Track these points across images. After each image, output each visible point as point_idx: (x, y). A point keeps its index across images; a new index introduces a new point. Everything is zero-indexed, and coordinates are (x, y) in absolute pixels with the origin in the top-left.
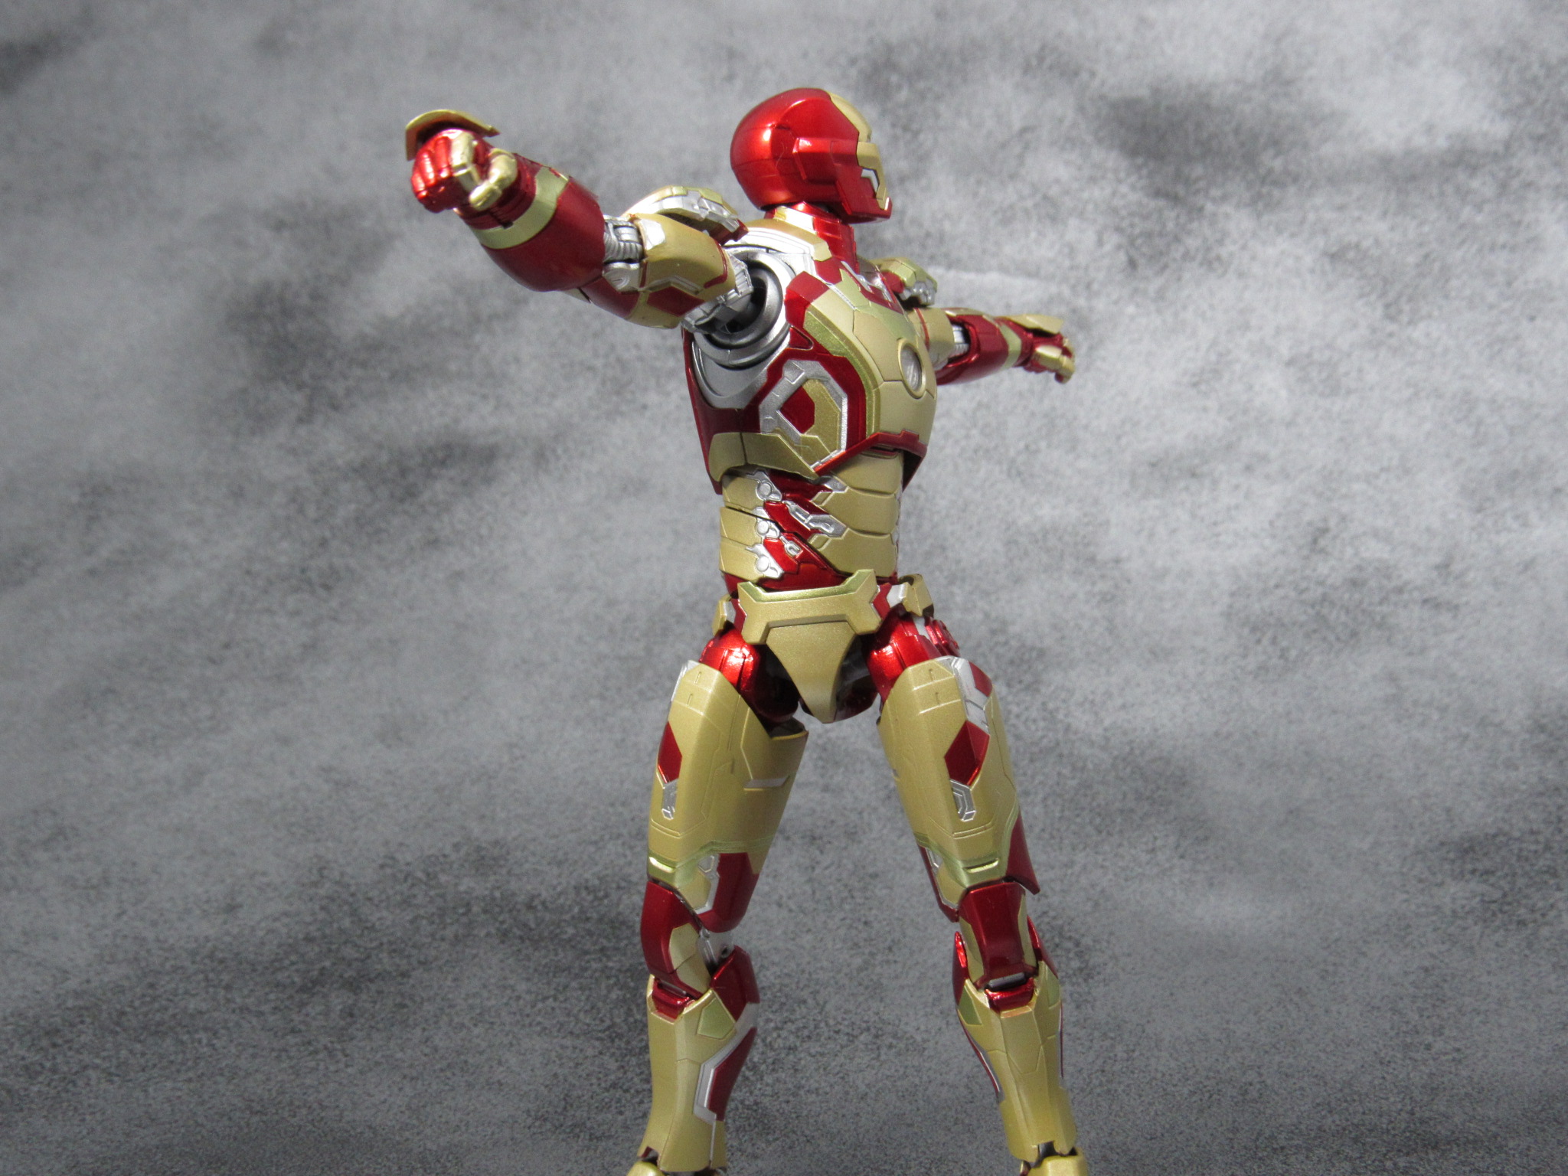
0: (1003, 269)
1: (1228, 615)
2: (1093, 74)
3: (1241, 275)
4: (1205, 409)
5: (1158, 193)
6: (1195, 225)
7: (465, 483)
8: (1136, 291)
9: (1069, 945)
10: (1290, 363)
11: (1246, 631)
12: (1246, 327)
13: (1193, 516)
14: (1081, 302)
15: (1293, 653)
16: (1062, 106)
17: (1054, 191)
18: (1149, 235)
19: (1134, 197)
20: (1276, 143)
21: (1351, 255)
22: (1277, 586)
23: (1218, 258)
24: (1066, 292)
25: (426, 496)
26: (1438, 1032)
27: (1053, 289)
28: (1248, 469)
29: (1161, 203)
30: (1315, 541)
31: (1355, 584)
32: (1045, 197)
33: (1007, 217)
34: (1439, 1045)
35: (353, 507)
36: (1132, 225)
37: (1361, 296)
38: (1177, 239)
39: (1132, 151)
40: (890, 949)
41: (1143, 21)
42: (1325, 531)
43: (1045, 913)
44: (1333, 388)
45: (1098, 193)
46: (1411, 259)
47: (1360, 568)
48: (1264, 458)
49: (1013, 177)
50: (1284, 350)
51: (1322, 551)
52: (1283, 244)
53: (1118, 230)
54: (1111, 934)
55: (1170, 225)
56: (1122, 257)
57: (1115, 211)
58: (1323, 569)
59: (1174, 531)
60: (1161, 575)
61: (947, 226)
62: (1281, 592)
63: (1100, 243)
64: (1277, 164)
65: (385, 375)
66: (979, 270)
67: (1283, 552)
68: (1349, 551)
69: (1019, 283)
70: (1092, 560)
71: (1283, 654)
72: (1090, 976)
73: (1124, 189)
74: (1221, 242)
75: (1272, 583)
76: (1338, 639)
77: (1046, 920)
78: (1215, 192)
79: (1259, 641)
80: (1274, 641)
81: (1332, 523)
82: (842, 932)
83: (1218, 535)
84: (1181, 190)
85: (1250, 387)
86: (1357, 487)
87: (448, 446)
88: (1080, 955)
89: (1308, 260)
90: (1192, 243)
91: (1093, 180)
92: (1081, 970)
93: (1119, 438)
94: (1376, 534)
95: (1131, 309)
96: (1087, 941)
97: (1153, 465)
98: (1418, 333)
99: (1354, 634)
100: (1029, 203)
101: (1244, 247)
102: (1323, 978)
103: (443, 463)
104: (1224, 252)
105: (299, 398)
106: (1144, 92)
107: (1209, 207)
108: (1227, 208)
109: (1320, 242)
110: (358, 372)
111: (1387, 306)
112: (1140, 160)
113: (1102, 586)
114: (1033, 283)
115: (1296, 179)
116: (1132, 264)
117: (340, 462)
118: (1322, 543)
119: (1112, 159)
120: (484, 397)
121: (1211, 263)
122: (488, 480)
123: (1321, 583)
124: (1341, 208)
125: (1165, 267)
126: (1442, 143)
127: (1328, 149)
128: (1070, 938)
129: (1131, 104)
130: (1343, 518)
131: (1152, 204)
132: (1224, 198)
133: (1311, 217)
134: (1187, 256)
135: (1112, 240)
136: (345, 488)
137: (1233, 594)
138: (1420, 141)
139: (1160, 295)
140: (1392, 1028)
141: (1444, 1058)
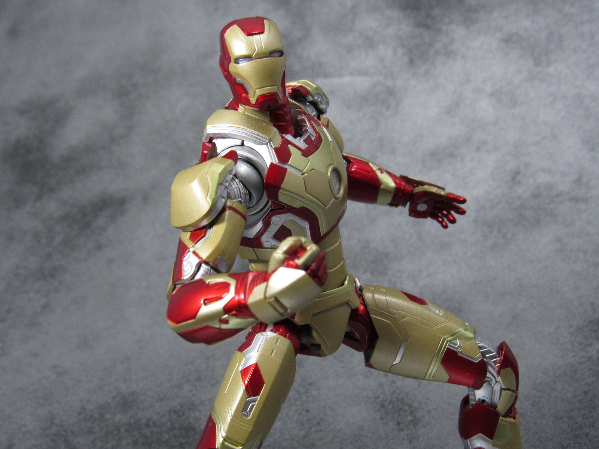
0: (351, 74)
3: (464, 57)
4: (454, 124)
8: (415, 73)
9: (406, 408)
10: (492, 94)
12: (468, 81)
14: (390, 83)
17: (370, 33)
19: (408, 29)
21: (515, 38)
23: (452, 51)
24: (382, 79)
26: (592, 426)
27: (376, 79)
28: (478, 149)
29: (421, 30)
30: (514, 178)
31: (536, 196)
34: (592, 433)
35: (62, 236)
37: (522, 57)
38: (431, 45)
40: (319, 424)
42: (518, 173)
43: (394, 392)
46: (544, 35)
48: (485, 142)
50: (488, 88)
51: (518, 183)
52: (481, 39)
53: (403, 46)
54: (428, 398)
55: (427, 40)
56: (406, 59)
58: (519, 191)
63: (395, 54)
68: (531, 181)
72: (417, 424)
74: (451, 43)
77: (395, 395)
81: (522, 168)
82: (296, 417)
84: (429, 22)
85: (474, 110)
88: (412, 413)
89: (495, 44)
92: (412, 421)
93: (414, 144)
94: (543, 170)
95: (413, 82)
96: (415, 404)
97: (432, 155)
98: (551, 70)
100: (359, 41)
101: (463, 44)
102: (533, 406)
103: (102, 209)
104: (454, 47)
109: (499, 35)
111: (535, 59)
112: (409, 12)
114: (365, 78)
116: (411, 61)
117: (55, 216)
128: (407, 404)
139: (427, 73)
140: (568, 428)
141: (595, 440)
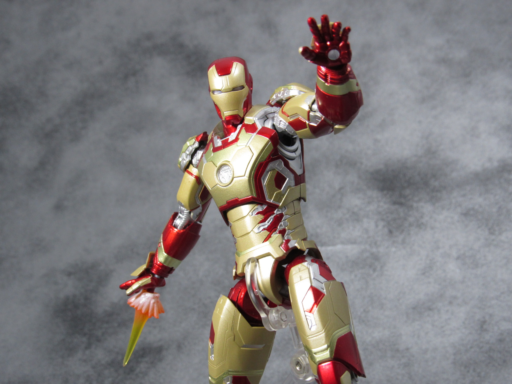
0: (343, 243)
1: (454, 363)
2: (362, 163)
3: (432, 228)
4: (429, 283)
5: (395, 203)
6: (410, 213)
7: (152, 363)
8: (394, 242)
10: (458, 258)
11: (463, 368)
12: (438, 248)
13: (433, 325)
14: (374, 250)
15: (483, 374)
16: (353, 177)
17: (356, 210)
18: (394, 220)
19: (386, 206)
20: (434, 176)
21: (472, 212)
22: (471, 348)
23: (422, 223)
24: (368, 247)
25: (138, 370)
27: (363, 247)
28: (451, 303)
29: (397, 206)
30: (482, 327)
31: (501, 341)
32: (353, 213)
33: (340, 223)
35: (110, 379)
36: (388, 217)
37: (479, 227)
38: (405, 219)
39: (382, 189)
41: (376, 141)
42: (484, 322)
44: (476, 265)
45: (372, 207)
46: (494, 210)
47: (501, 334)
48: (455, 298)
49: (340, 207)
50: (454, 253)
51: (486, 330)
52: (445, 213)
53: (383, 220)
55: (402, 215)
56: (386, 230)
57: (379, 213)
58: (487, 337)
59: (427, 333)
60: (426, 351)
61: (318, 230)
62: (473, 350)
63: (377, 226)
64: (437, 184)
65: (116, 325)
66: (334, 245)
67: (470, 333)
68: (496, 328)
69: (349, 247)
70: (398, 350)
71: (479, 376)
73: (382, 204)
74: (422, 217)
75: (469, 347)
76: (499, 365)
78: (416, 199)
79: (468, 372)
80: (474, 370)
81: (487, 318)
83: (444, 331)
84: (403, 200)
85: (444, 271)
86: (494, 302)
87: (143, 349)
89: (456, 217)
90: (411, 219)
91: (369, 203)
93: (399, 300)
94: (504, 319)
95: (393, 249)
97: (414, 309)
98: (503, 237)
99: (505, 361)
100: (347, 216)
101: (431, 218)
103: (143, 356)
104: (424, 221)
105: (85, 339)
106: (381, 167)
107: (415, 205)
108: (421, 204)
109: (459, 210)
110: (105, 325)
111: (489, 229)
112: (385, 192)
113: (403, 360)
114: (355, 246)
115: (445, 188)
116: (391, 232)
117: (103, 362)
118: (485, 327)
119: (375, 194)
120: (155, 327)
121: (420, 226)
122: (160, 360)
123: (488, 343)
124: (464, 196)
125: (403, 231)
126: (496, 164)
127: (454, 175)
129: (378, 172)
130: (491, 315)
131: (393, 207)
132: (420, 200)
133: (454, 201)
134: (411, 225)
135: (381, 224)
136: (106, 372)
137: (455, 354)
138: (488, 165)
139: (403, 242)
